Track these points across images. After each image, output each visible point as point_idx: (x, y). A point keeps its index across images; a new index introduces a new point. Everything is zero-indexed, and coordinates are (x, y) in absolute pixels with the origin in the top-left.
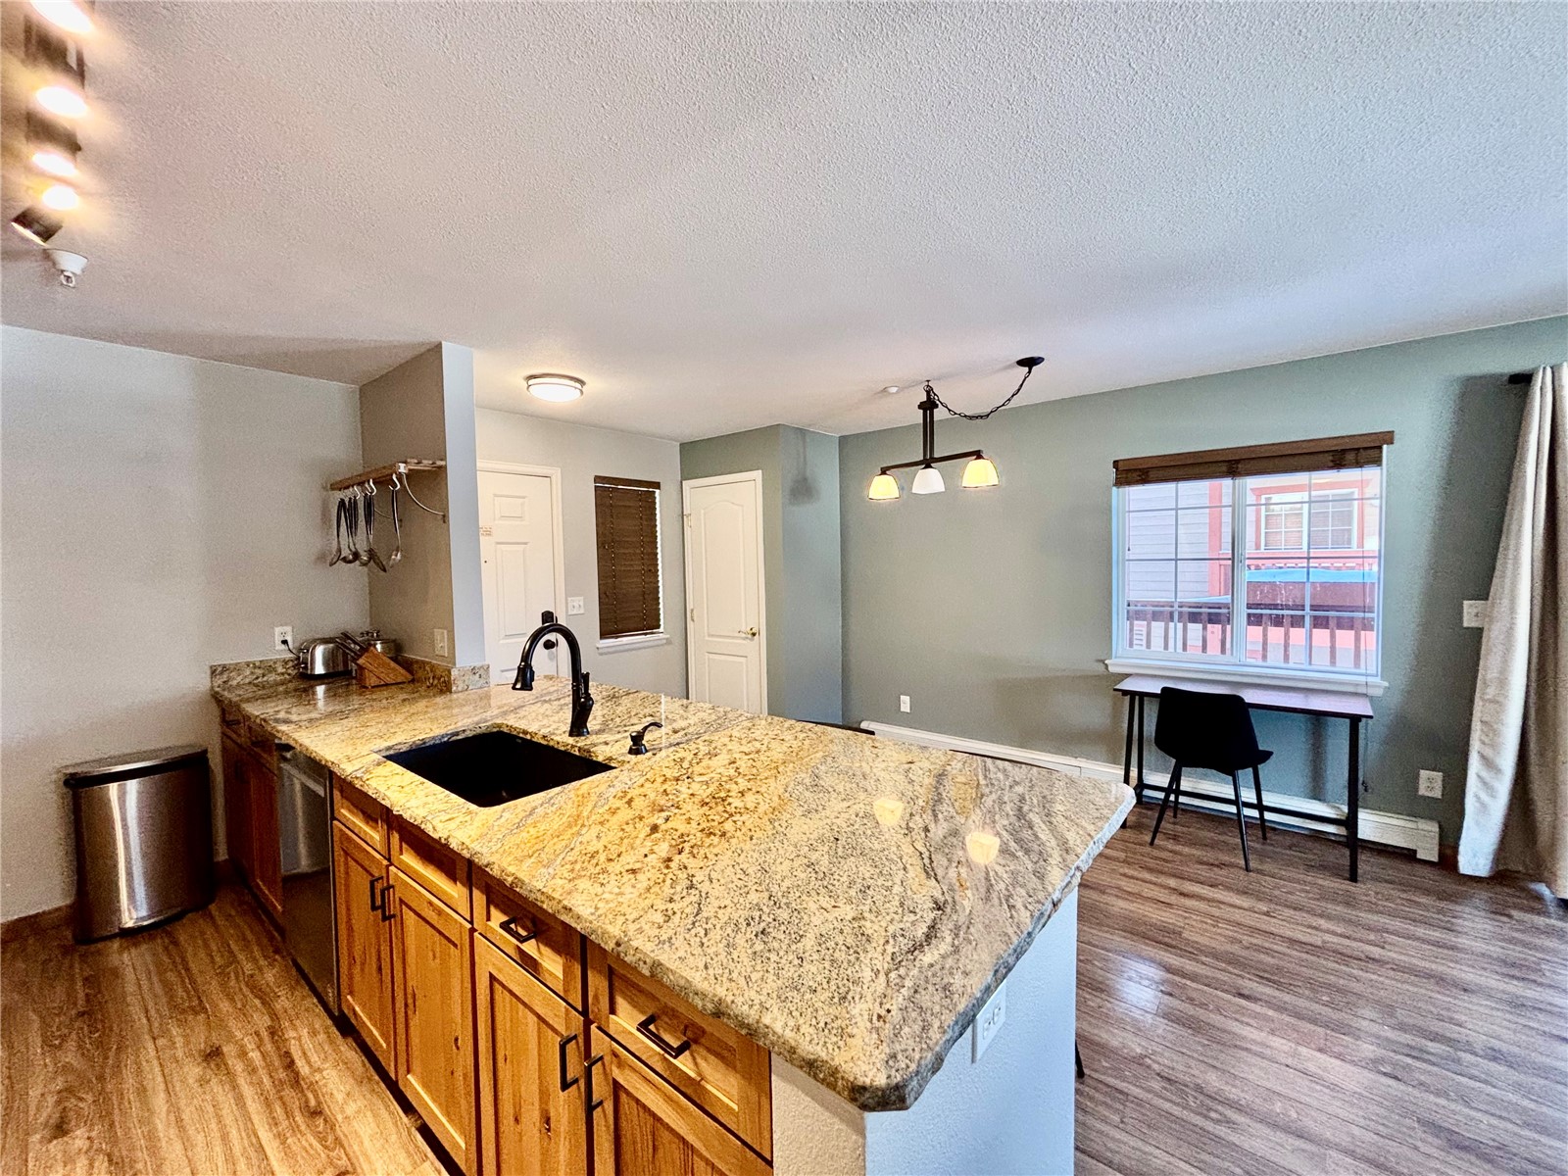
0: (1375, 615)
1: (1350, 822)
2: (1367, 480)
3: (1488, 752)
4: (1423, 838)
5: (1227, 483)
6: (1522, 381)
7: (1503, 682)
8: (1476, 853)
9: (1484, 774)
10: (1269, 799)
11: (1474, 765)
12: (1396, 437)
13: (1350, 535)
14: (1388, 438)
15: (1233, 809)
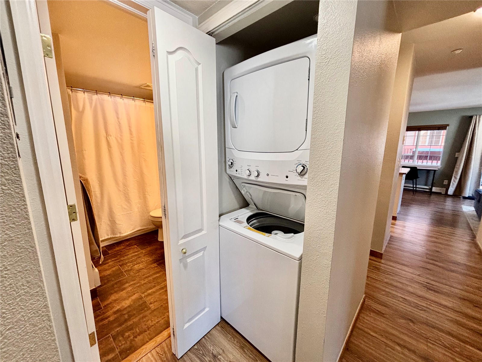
0: (441, 155)
1: (431, 189)
2: (443, 132)
3: (456, 176)
4: (443, 191)
5: (417, 132)
6: (471, 117)
7: (460, 166)
8: (451, 191)
9: (454, 179)
10: (417, 186)
11: (453, 178)
12: (450, 125)
13: (439, 142)
14: (448, 125)
15: (412, 188)
